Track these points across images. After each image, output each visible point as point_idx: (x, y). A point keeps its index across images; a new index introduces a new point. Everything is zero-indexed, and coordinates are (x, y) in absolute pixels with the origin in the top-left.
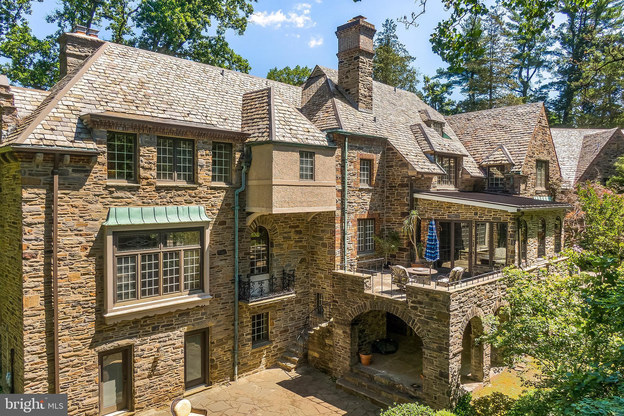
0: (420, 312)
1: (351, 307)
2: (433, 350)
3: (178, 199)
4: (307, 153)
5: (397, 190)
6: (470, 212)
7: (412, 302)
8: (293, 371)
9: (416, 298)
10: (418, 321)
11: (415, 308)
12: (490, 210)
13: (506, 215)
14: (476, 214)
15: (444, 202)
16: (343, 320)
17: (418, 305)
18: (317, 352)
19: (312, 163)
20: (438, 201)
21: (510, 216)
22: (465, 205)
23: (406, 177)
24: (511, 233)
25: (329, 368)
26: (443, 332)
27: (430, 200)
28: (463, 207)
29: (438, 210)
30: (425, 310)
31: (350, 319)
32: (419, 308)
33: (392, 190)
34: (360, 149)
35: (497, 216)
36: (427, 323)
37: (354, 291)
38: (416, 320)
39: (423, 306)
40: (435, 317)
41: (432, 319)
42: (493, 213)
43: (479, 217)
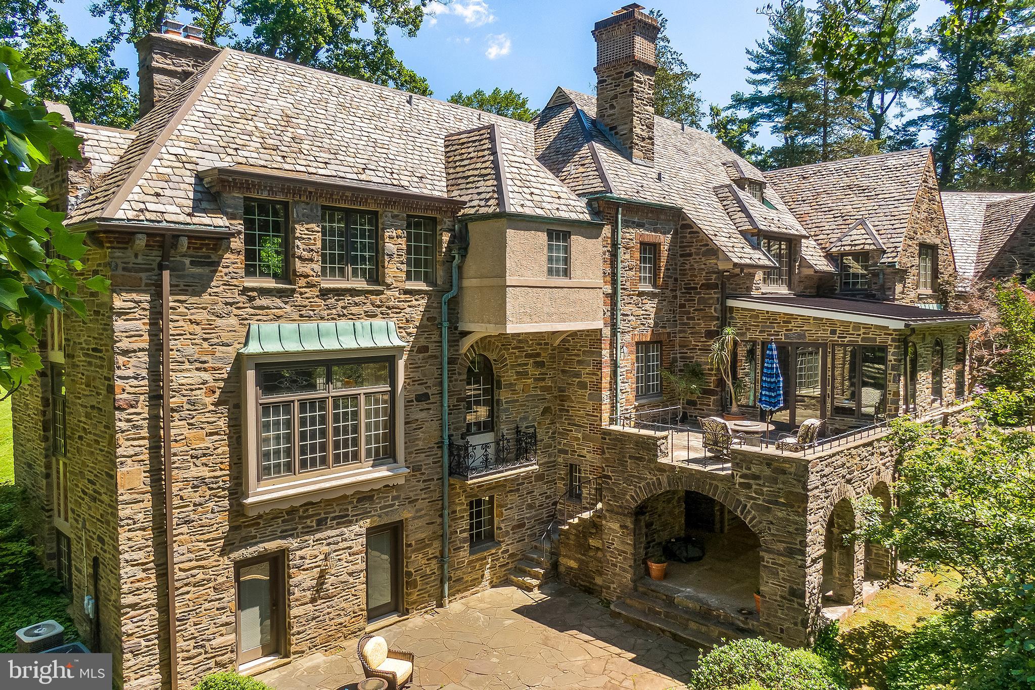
0: (755, 493)
1: (635, 486)
2: (780, 554)
3: (354, 310)
4: (558, 233)
5: (700, 293)
7: (741, 477)
8: (536, 591)
9: (750, 469)
10: (751, 507)
11: (748, 486)
13: (885, 334)
15: (779, 314)
16: (621, 507)
17: (751, 482)
18: (575, 560)
19: (567, 250)
20: (768, 312)
21: (891, 335)
22: (815, 318)
23: (715, 273)
24: (893, 362)
25: (595, 584)
26: (797, 524)
27: (754, 310)
28: (811, 321)
29: (768, 327)
30: (765, 489)
31: (633, 505)
32: (754, 487)
33: (690, 293)
34: (640, 225)
35: (870, 336)
36: (768, 510)
37: (640, 459)
38: (749, 506)
39: (761, 482)
40: (782, 500)
41: (776, 503)
43: (839, 337)
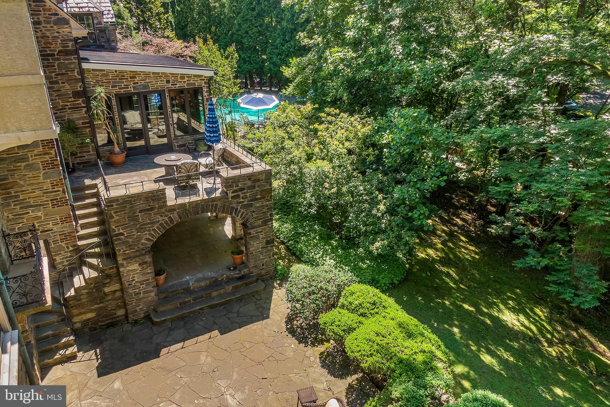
0: (243, 198)
5: (58, 59)
6: (161, 81)
7: (232, 193)
9: (238, 186)
11: (238, 196)
12: (183, 76)
13: (200, 80)
14: (168, 82)
15: (126, 72)
21: (204, 80)
23: (70, 40)
24: (207, 97)
27: (104, 70)
28: (151, 75)
29: (119, 82)
30: (248, 194)
31: (149, 244)
32: (241, 195)
33: (49, 60)
35: (192, 82)
36: (251, 205)
38: (239, 208)
39: (245, 191)
40: (259, 196)
41: (256, 199)
42: (186, 79)
43: (172, 85)
